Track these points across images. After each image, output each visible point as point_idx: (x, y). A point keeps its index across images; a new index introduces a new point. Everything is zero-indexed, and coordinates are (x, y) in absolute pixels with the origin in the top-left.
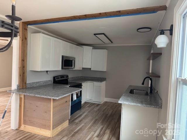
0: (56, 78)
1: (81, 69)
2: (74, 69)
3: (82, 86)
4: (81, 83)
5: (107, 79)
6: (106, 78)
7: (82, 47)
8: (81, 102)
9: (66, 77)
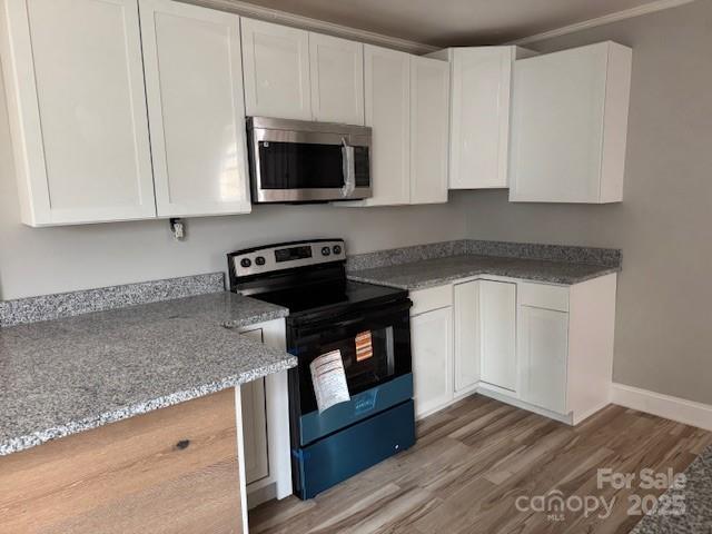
0: (237, 260)
1: (445, 199)
2: (370, 202)
3: (413, 311)
4: (405, 287)
5: (626, 261)
6: (618, 254)
7: (446, 59)
8: (409, 404)
9: (325, 252)
